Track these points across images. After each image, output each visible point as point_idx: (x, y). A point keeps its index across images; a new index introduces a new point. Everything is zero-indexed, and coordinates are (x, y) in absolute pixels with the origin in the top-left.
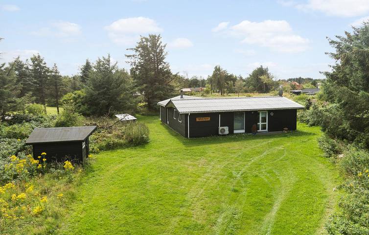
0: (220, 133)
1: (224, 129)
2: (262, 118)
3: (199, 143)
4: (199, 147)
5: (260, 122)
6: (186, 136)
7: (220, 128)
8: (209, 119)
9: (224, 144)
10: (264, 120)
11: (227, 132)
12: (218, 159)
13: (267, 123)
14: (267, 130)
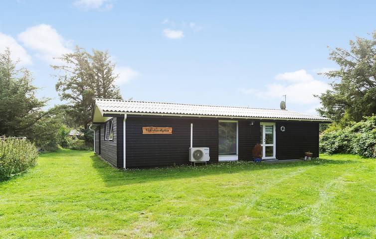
0: (192, 159)
1: (201, 152)
2: (266, 135)
3: (145, 178)
4: (142, 185)
5: (264, 142)
6: (120, 165)
7: (193, 150)
8: (169, 131)
9: (204, 177)
10: (269, 139)
11: (206, 157)
12: (197, 219)
13: (274, 145)
14: (274, 157)
